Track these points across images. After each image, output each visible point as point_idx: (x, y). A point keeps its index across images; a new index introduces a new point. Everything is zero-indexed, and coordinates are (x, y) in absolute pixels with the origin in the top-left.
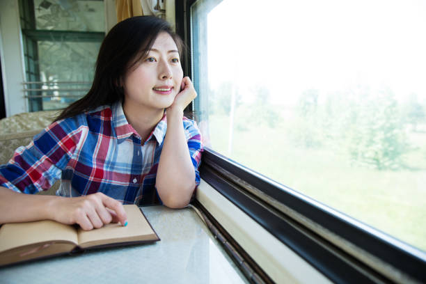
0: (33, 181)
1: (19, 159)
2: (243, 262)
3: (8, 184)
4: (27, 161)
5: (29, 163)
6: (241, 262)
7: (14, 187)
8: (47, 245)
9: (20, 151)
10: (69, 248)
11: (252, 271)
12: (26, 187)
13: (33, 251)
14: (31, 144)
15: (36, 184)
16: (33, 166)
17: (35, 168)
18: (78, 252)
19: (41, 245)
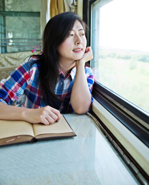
0: (11, 98)
1: (4, 86)
2: (123, 154)
4: (7, 88)
6: (122, 154)
7: (4, 101)
9: (3, 81)
10: (30, 139)
11: (129, 161)
12: (9, 101)
13: (13, 140)
14: (9, 77)
15: (12, 99)
16: (10, 90)
17: (11, 91)
18: (35, 141)
19: (17, 136)
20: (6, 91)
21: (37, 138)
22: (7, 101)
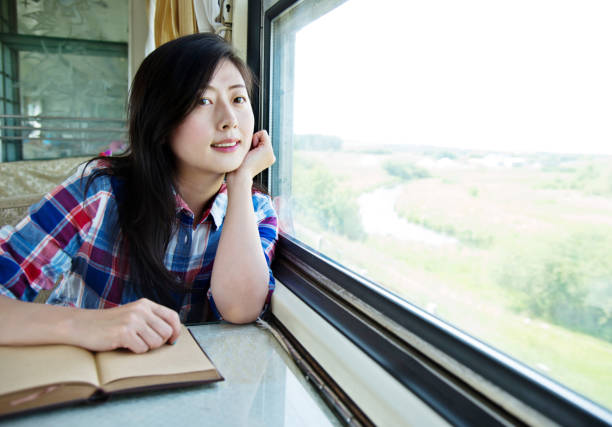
0: (29, 280)
1: (7, 246)
2: (351, 419)
5: (22, 254)
6: (348, 420)
7: (8, 291)
8: (51, 389)
9: (4, 234)
12: (23, 291)
13: (31, 397)
14: (27, 220)
15: (34, 285)
16: (27, 258)
17: (31, 260)
18: (100, 398)
19: (44, 388)
20: (13, 260)
21: (109, 389)
22: (17, 292)
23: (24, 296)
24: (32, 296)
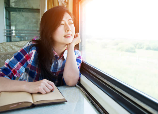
0: (14, 74)
2: (103, 113)
3: (6, 76)
4: (11, 66)
5: (12, 67)
6: (102, 113)
7: (8, 77)
8: (20, 103)
9: (7, 61)
10: (30, 105)
12: (12, 77)
13: (15, 106)
14: (13, 58)
15: (15, 76)
16: (13, 68)
17: (14, 69)
19: (18, 103)
20: (10, 69)
22: (10, 77)
23: (12, 78)
24: (14, 78)
